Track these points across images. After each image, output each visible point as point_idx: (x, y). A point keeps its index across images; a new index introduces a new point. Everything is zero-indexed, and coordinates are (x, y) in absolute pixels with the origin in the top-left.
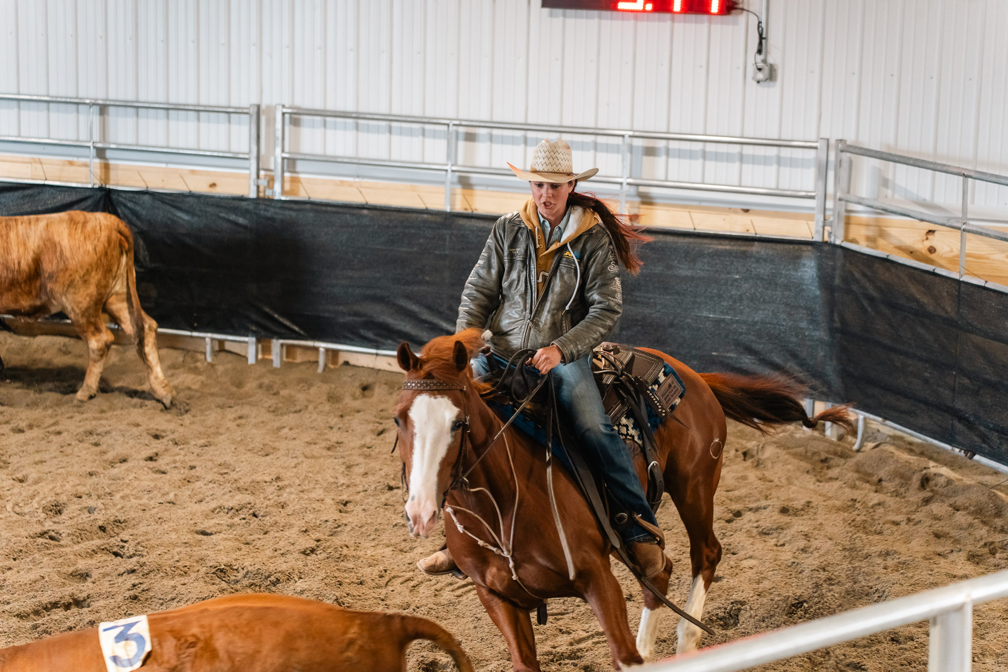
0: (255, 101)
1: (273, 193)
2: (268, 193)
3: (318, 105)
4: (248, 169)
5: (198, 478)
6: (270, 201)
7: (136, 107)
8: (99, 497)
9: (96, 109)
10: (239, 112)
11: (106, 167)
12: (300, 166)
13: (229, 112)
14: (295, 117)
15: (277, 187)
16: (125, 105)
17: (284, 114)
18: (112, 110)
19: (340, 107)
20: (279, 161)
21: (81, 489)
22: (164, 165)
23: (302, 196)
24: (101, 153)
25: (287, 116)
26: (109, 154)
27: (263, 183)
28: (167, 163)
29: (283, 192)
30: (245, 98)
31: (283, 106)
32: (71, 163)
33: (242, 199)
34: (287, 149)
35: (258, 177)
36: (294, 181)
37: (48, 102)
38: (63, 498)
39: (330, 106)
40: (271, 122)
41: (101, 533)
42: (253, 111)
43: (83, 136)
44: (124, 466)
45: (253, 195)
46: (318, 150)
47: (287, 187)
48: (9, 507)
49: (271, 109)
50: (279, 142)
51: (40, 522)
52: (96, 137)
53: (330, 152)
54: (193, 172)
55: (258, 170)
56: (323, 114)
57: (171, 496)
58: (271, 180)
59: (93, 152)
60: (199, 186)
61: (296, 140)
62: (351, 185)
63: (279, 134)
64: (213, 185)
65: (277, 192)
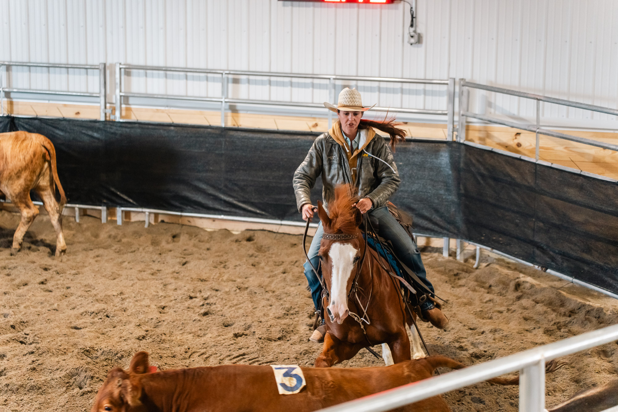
0: (102, 61)
1: (115, 117)
2: (112, 118)
3: (142, 63)
4: (99, 103)
5: (72, 294)
6: (113, 123)
7: (29, 66)
8: (10, 307)
9: (4, 68)
10: (93, 68)
11: (11, 103)
12: (131, 101)
13: (86, 68)
14: (128, 71)
15: (117, 114)
16: (22, 65)
17: (120, 69)
18: (14, 68)
19: (155, 64)
20: (118, 97)
22: (47, 102)
23: (133, 119)
24: (7, 94)
25: (123, 70)
26: (12, 95)
27: (108, 111)
28: (49, 100)
29: (121, 117)
30: (96, 60)
31: (120, 64)
33: (95, 121)
34: (123, 90)
35: (105, 108)
36: (128, 110)
39: (149, 63)
40: (113, 74)
41: (12, 330)
42: (102, 67)
44: (26, 288)
45: (102, 119)
46: (142, 91)
47: (124, 113)
49: (113, 66)
50: (118, 86)
52: (5, 85)
53: (150, 91)
54: (65, 105)
55: (105, 103)
56: (145, 68)
57: (55, 306)
58: (113, 110)
59: (3, 94)
60: (69, 114)
61: (129, 84)
62: (163, 112)
63: (118, 81)
64: (78, 113)
65: (117, 117)
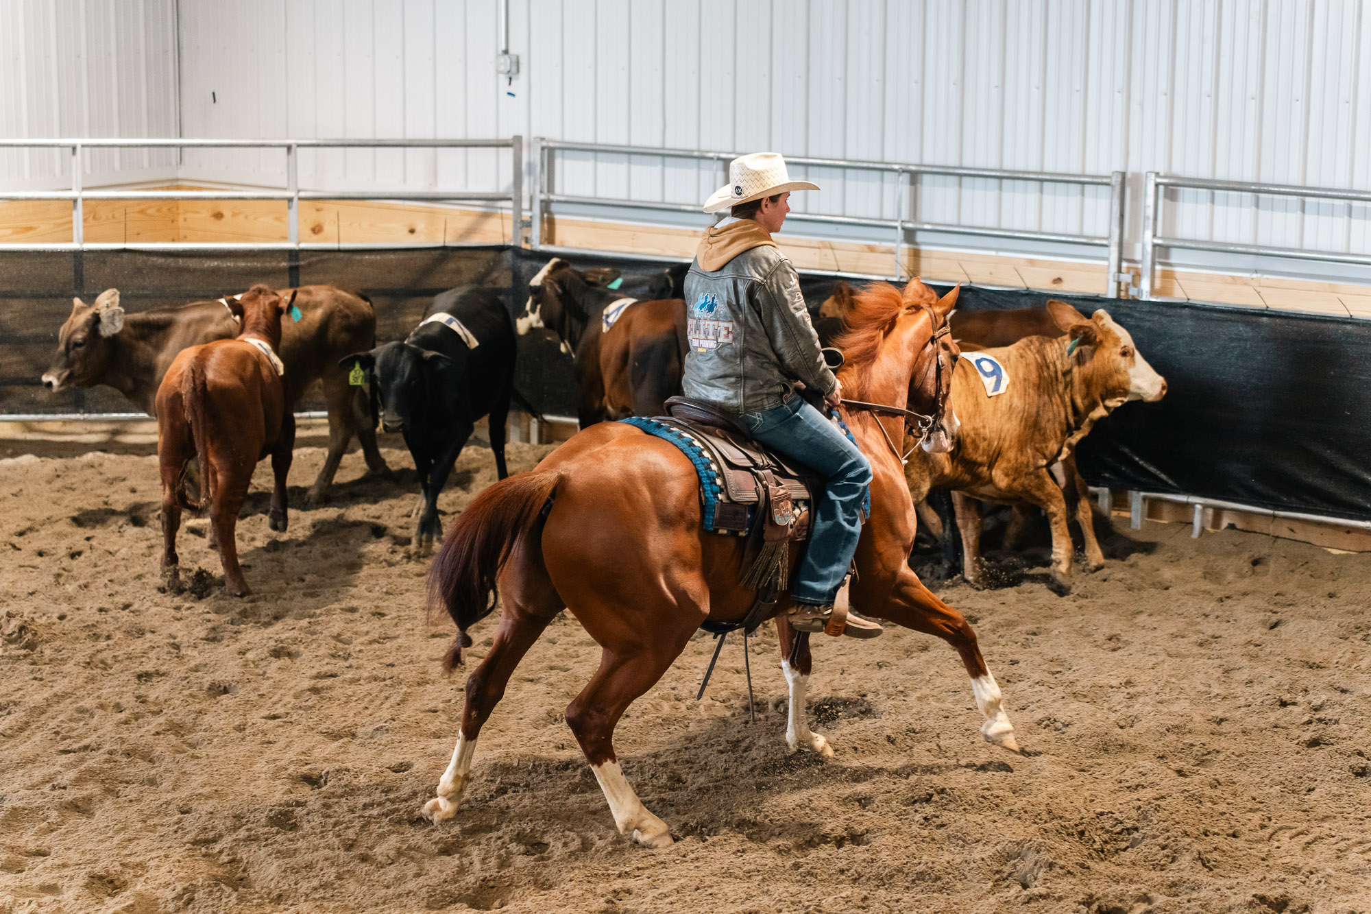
0: (1118, 166)
1: (1140, 292)
2: (1133, 292)
3: (1204, 173)
4: (1106, 259)
5: (1021, 678)
6: (1135, 303)
7: (960, 175)
8: (889, 696)
9: (906, 177)
10: (1098, 182)
11: (916, 255)
12: (1176, 256)
13: (1082, 182)
14: (1171, 189)
15: (1145, 284)
16: (945, 172)
17: (1157, 185)
18: (926, 178)
19: (1235, 176)
20: (1149, 248)
21: (866, 685)
22: (993, 253)
23: (1178, 296)
24: (909, 235)
25: (1161, 188)
26: (920, 237)
27: (1126, 278)
28: (997, 250)
29: (1153, 292)
30: (1104, 163)
31: (1157, 174)
32: (871, 249)
33: (1095, 300)
34: (1159, 234)
35: (1120, 271)
36: (1168, 276)
37: (844, 167)
39: (1221, 175)
40: (1140, 196)
41: (890, 747)
42: (1116, 180)
43: (889, 213)
44: (924, 656)
45: (1112, 295)
46: (1202, 234)
47: (1158, 284)
49: (1140, 178)
50: (1151, 222)
52: (905, 215)
53: (1219, 236)
54: (1032, 262)
55: (1120, 260)
56: (1211, 185)
58: (1137, 276)
59: (900, 232)
60: (1040, 282)
61: (1171, 220)
62: (1246, 283)
63: (1150, 212)
64: (1058, 280)
65: (1145, 291)
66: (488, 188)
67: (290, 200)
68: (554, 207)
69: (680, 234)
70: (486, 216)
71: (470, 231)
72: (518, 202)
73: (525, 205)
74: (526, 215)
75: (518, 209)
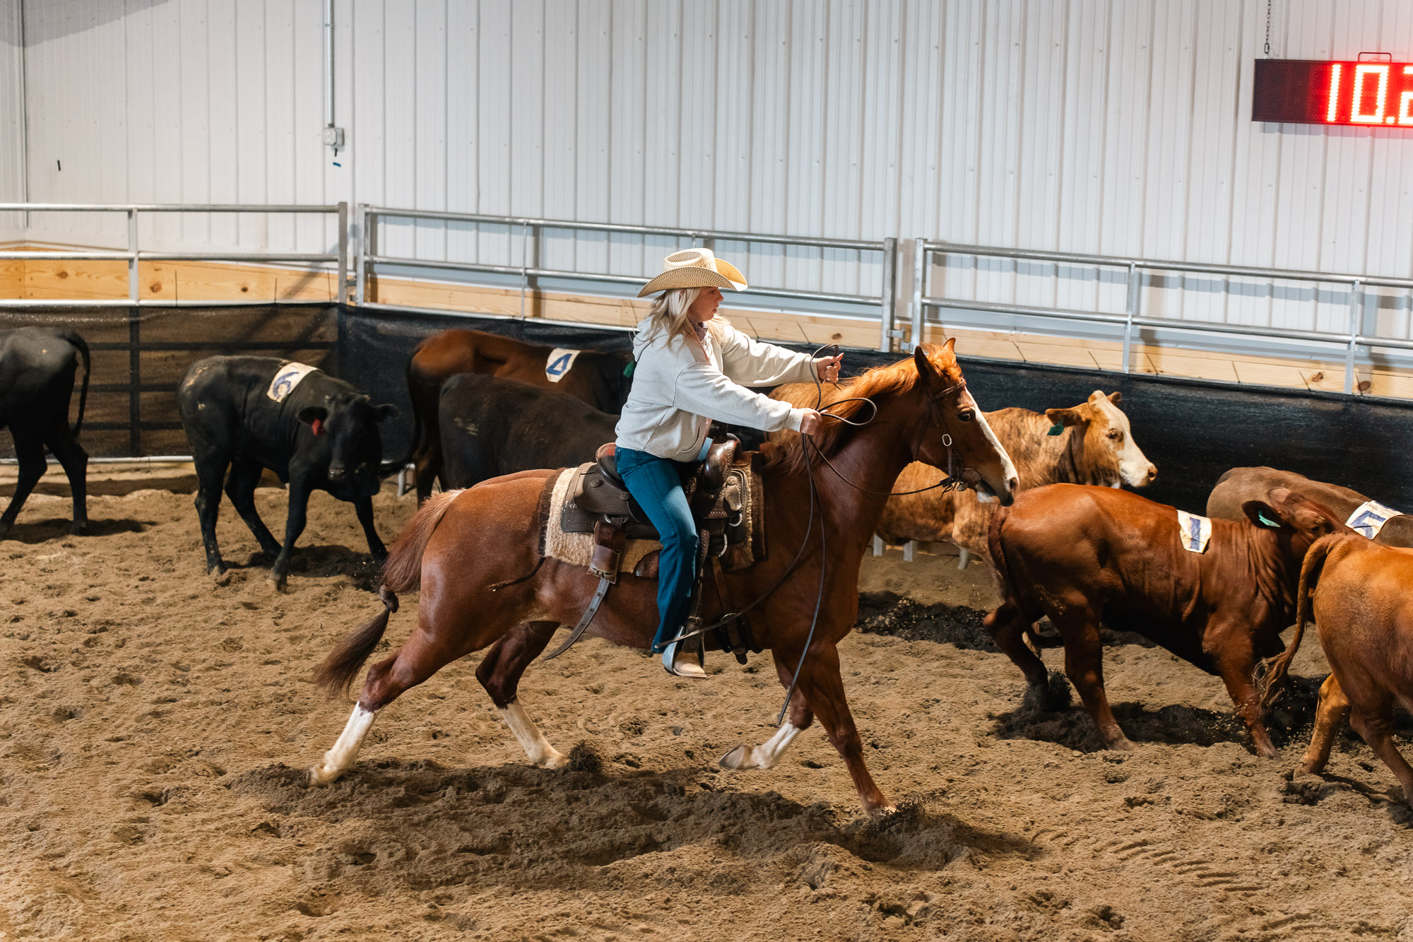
0: (891, 233)
1: (911, 347)
2: (904, 347)
3: (968, 240)
4: (880, 316)
7: (747, 240)
8: (687, 715)
10: (872, 247)
12: (944, 315)
13: (859, 248)
14: (940, 255)
15: (915, 340)
16: (734, 237)
17: (925, 250)
18: (720, 243)
19: (995, 243)
20: (919, 307)
21: (666, 705)
22: (779, 311)
25: (930, 253)
27: (898, 334)
28: (782, 308)
30: (879, 231)
31: (926, 241)
33: (871, 353)
34: (928, 294)
35: (892, 327)
36: (937, 332)
37: (643, 233)
38: (644, 715)
39: (983, 242)
40: (910, 260)
42: (888, 246)
44: (719, 677)
45: (885, 348)
46: (967, 295)
47: (927, 340)
48: (580, 723)
49: (910, 244)
50: (919, 284)
51: (615, 743)
53: (981, 297)
54: (813, 320)
55: (892, 318)
56: (974, 251)
58: (908, 331)
60: (820, 337)
61: (940, 282)
62: (1006, 339)
63: (919, 275)
64: (837, 336)
66: (315, 250)
67: (131, 260)
68: (377, 268)
69: (493, 293)
70: (312, 275)
71: (297, 290)
72: (343, 263)
73: (350, 266)
74: (351, 275)
75: (343, 270)
